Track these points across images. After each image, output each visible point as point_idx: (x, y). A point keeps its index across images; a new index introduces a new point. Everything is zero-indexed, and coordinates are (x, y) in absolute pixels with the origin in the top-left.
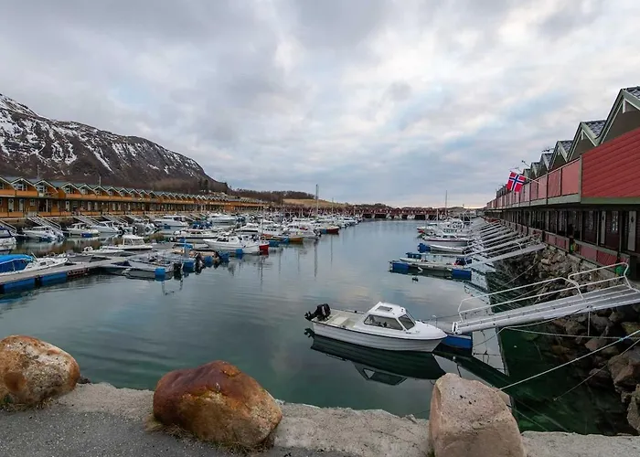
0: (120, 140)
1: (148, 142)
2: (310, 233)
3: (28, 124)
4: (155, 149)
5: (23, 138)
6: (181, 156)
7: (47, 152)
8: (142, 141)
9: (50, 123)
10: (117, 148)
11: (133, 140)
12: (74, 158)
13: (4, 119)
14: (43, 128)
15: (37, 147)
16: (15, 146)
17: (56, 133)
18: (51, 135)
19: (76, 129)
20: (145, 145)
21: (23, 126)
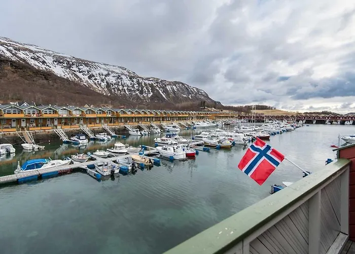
0: (170, 84)
1: (182, 83)
2: (240, 141)
3: (135, 80)
4: (185, 86)
5: (133, 87)
6: (197, 89)
7: (141, 92)
8: (179, 83)
9: (143, 79)
10: (168, 88)
11: (175, 83)
12: (152, 94)
13: (127, 79)
14: (140, 82)
15: (138, 90)
16: (130, 90)
17: (145, 83)
18: (143, 84)
19: (152, 81)
20: (180, 85)
21: (133, 81)
